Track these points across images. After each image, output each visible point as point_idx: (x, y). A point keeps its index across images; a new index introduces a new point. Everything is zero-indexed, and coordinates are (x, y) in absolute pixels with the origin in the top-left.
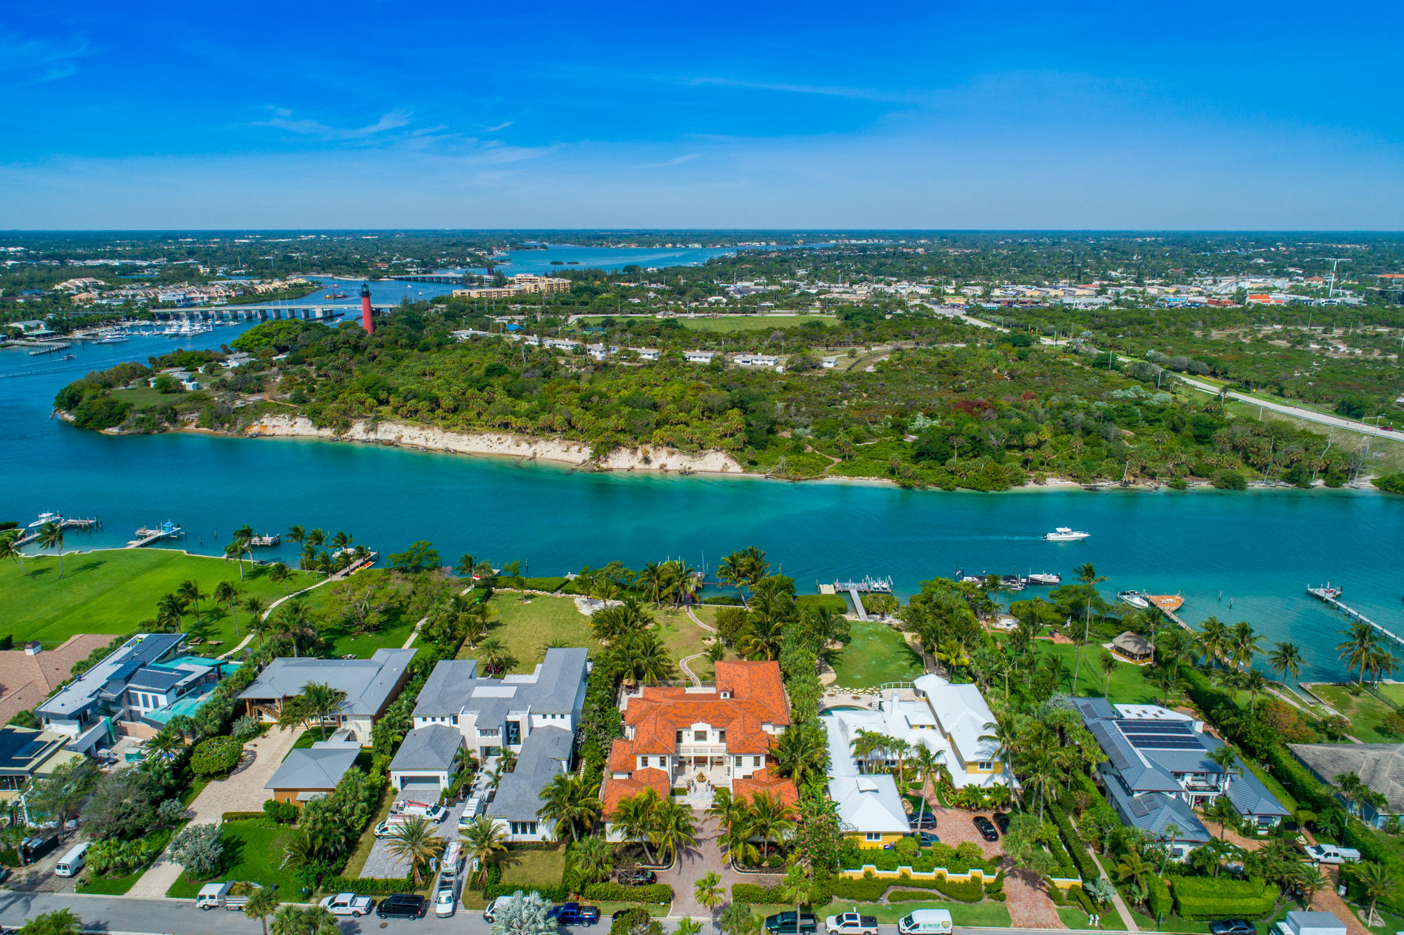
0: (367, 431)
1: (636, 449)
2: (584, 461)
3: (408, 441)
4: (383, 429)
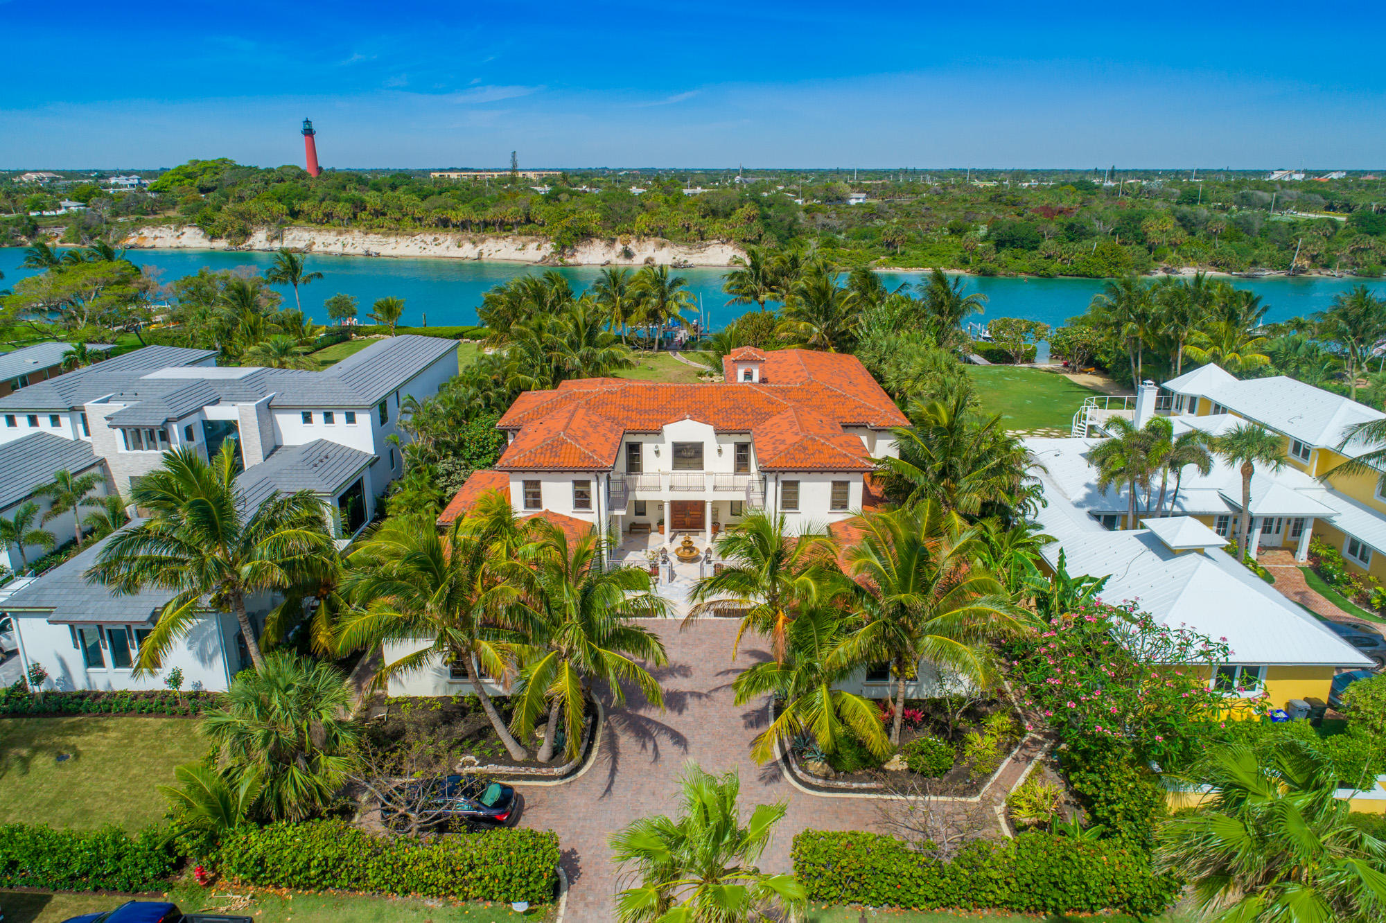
0: (271, 239)
1: (614, 240)
2: (544, 258)
3: (322, 248)
4: (290, 237)
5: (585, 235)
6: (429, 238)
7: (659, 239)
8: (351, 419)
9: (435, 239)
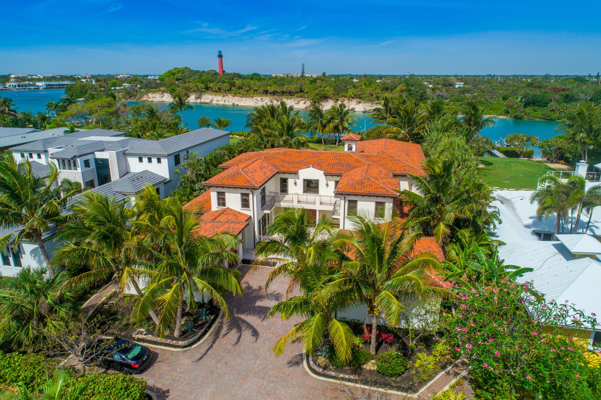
0: (197, 98)
1: (338, 100)
2: (307, 107)
3: (216, 102)
4: (204, 98)
5: (325, 98)
6: (259, 99)
7: (358, 100)
8: (159, 161)
9: (262, 99)
